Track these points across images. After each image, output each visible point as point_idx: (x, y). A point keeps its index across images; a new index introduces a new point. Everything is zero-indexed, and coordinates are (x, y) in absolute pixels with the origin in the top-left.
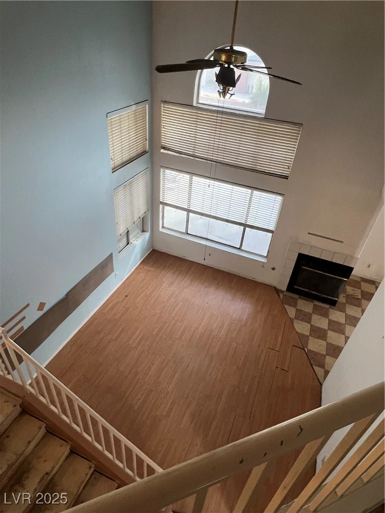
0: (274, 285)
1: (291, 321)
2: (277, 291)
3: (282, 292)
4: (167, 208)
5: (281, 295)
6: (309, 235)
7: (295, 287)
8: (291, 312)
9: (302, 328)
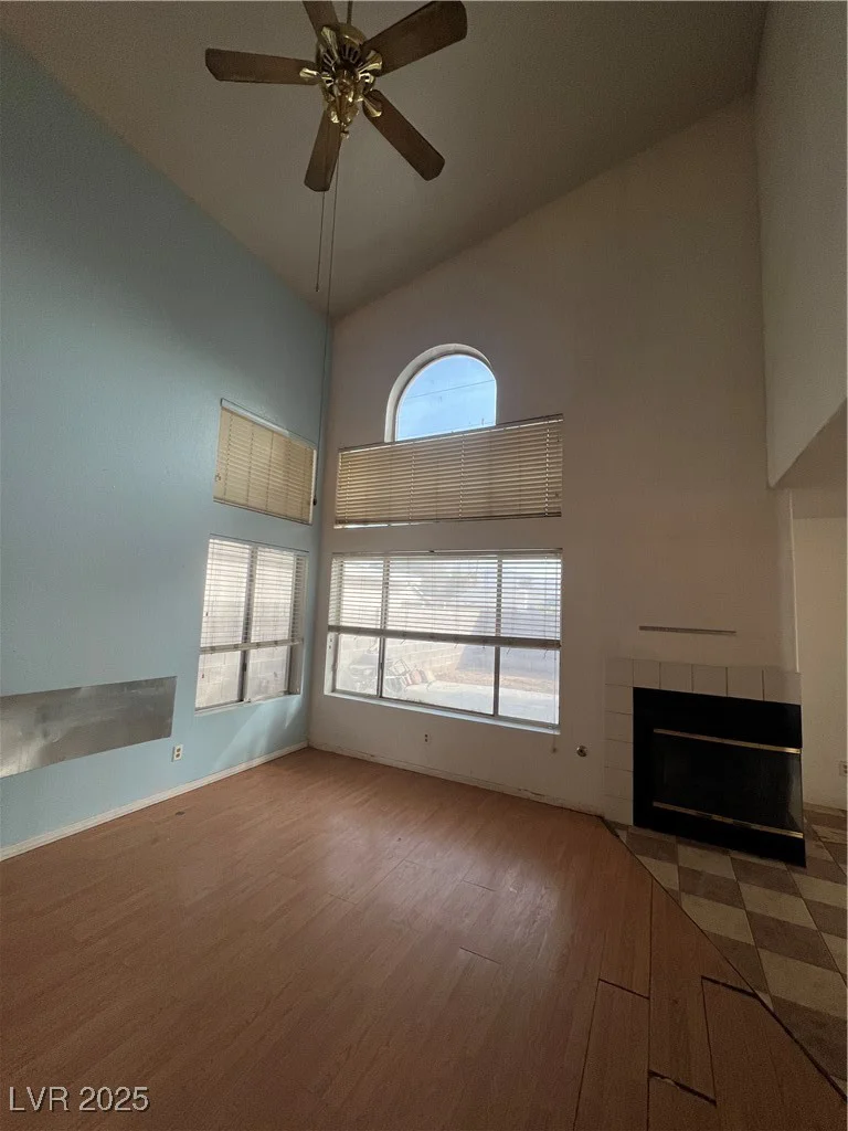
0: (599, 813)
1: (673, 899)
2: (612, 827)
3: (625, 827)
4: (345, 638)
5: (623, 836)
6: (643, 633)
7: (655, 804)
8: (666, 874)
9: (717, 919)
